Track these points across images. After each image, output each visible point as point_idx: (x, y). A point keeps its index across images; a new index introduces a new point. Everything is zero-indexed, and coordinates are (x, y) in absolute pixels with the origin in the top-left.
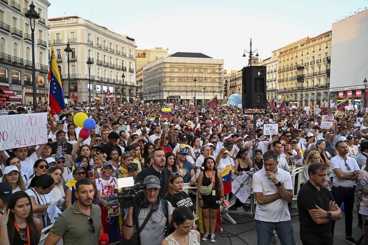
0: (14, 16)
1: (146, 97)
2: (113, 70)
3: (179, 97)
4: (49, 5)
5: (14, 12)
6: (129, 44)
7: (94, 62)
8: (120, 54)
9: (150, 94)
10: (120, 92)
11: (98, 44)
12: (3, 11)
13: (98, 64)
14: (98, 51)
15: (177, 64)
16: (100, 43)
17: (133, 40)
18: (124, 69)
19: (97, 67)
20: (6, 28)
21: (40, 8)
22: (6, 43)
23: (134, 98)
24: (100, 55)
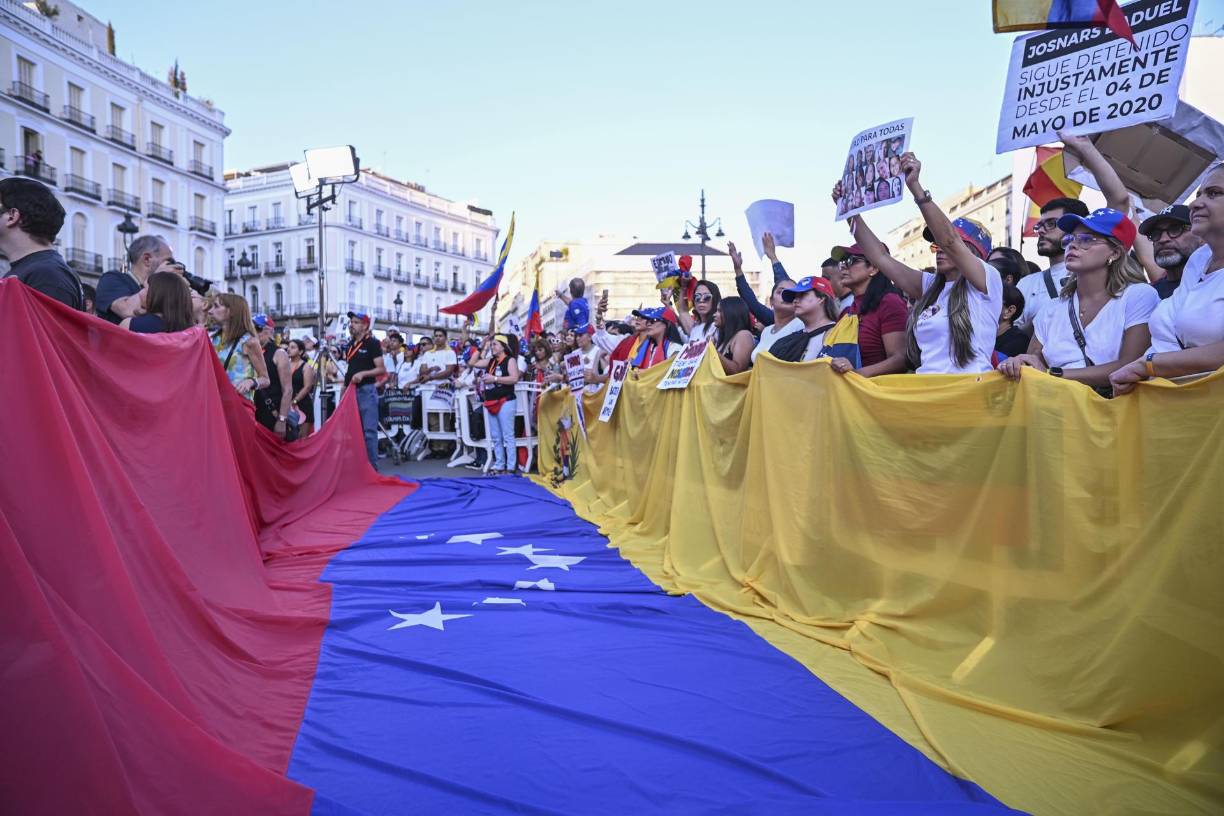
0: (115, 162)
2: (423, 292)
4: (226, 133)
5: (115, 151)
6: (474, 224)
7: (366, 270)
8: (445, 251)
11: (378, 226)
12: (84, 149)
13: (377, 277)
14: (376, 243)
15: (631, 275)
16: (384, 223)
17: (488, 213)
18: (459, 287)
19: (377, 283)
20: (91, 191)
21: (198, 140)
22: (91, 225)
24: (384, 255)
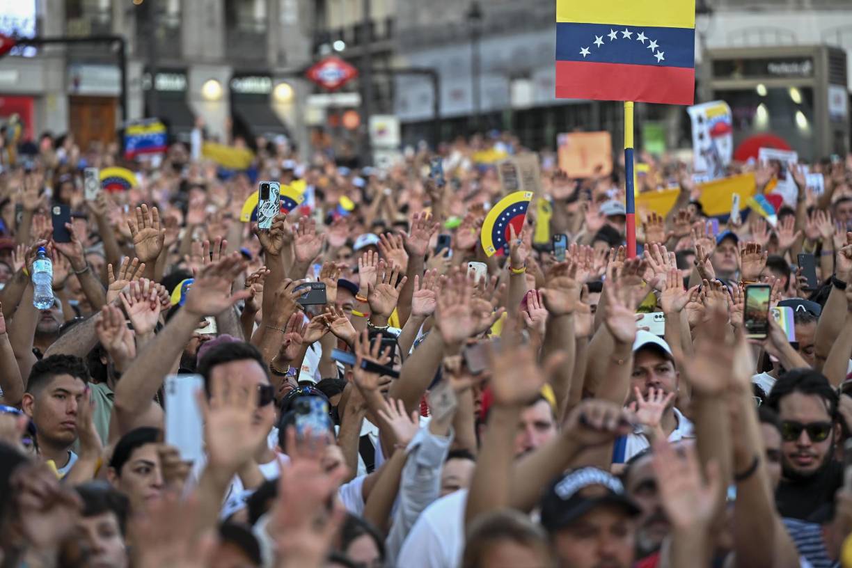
1: (433, 75)
3: (824, 62)
9: (475, 36)
10: (124, 28)
23: (283, 93)
